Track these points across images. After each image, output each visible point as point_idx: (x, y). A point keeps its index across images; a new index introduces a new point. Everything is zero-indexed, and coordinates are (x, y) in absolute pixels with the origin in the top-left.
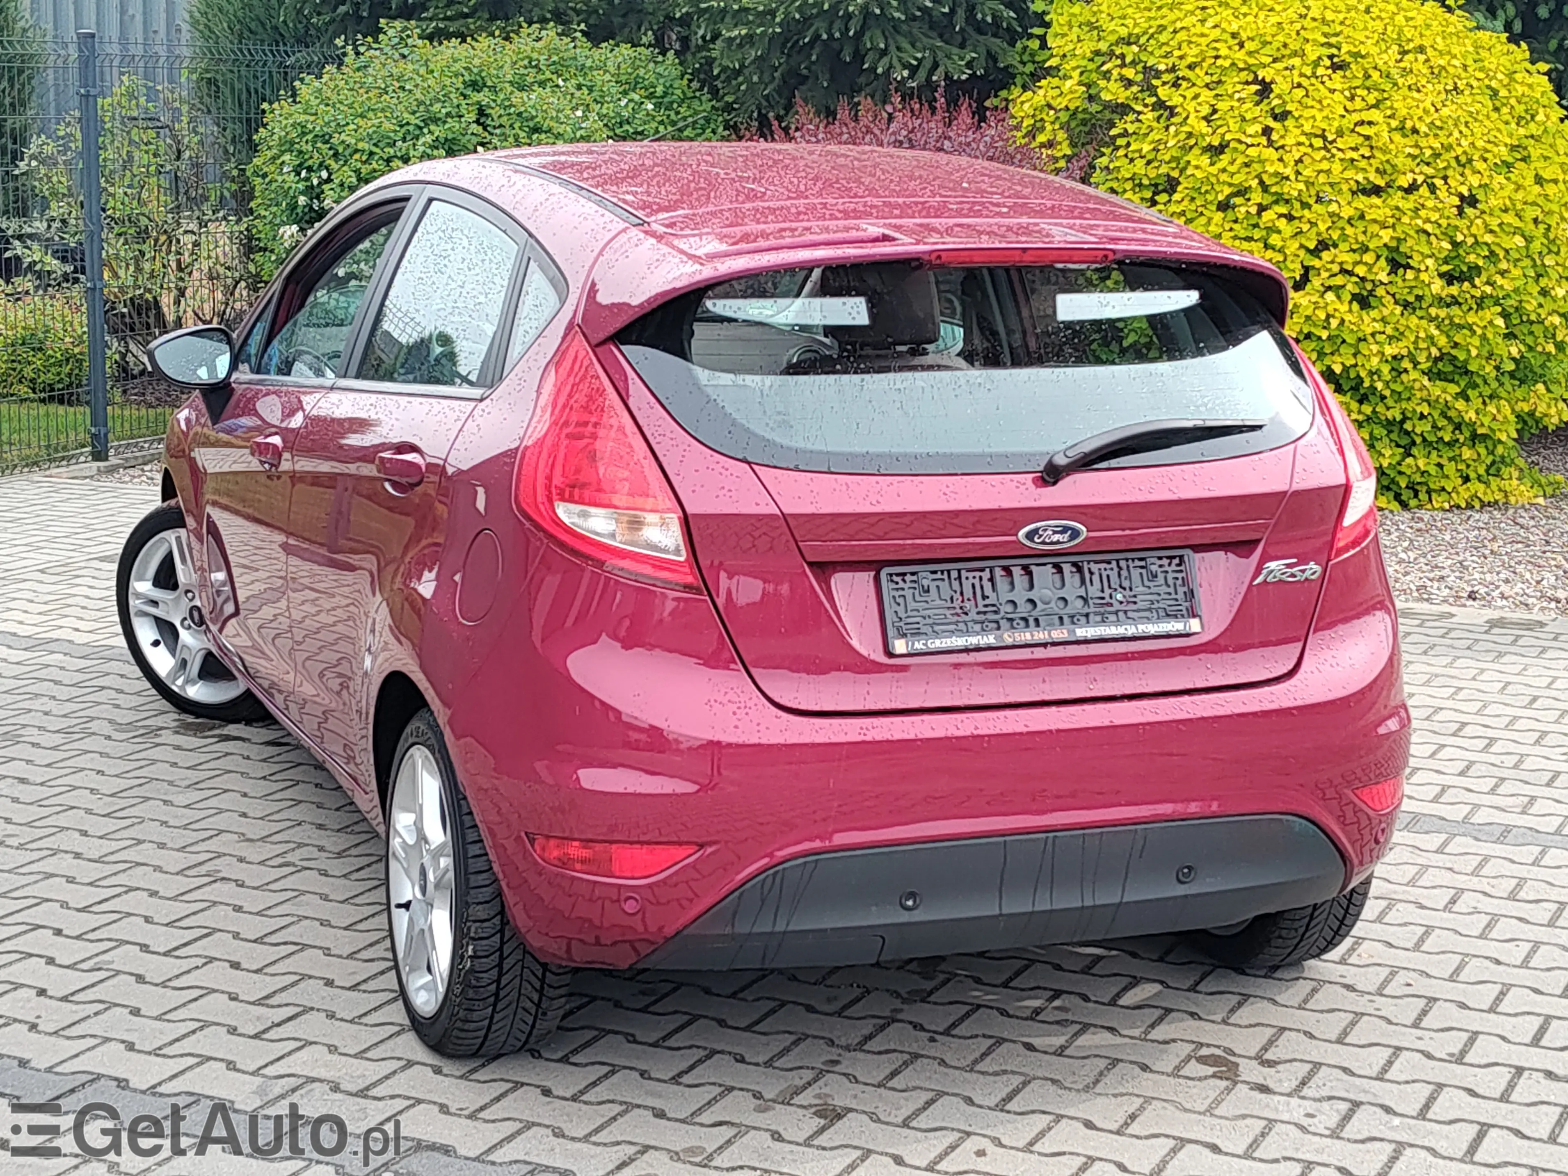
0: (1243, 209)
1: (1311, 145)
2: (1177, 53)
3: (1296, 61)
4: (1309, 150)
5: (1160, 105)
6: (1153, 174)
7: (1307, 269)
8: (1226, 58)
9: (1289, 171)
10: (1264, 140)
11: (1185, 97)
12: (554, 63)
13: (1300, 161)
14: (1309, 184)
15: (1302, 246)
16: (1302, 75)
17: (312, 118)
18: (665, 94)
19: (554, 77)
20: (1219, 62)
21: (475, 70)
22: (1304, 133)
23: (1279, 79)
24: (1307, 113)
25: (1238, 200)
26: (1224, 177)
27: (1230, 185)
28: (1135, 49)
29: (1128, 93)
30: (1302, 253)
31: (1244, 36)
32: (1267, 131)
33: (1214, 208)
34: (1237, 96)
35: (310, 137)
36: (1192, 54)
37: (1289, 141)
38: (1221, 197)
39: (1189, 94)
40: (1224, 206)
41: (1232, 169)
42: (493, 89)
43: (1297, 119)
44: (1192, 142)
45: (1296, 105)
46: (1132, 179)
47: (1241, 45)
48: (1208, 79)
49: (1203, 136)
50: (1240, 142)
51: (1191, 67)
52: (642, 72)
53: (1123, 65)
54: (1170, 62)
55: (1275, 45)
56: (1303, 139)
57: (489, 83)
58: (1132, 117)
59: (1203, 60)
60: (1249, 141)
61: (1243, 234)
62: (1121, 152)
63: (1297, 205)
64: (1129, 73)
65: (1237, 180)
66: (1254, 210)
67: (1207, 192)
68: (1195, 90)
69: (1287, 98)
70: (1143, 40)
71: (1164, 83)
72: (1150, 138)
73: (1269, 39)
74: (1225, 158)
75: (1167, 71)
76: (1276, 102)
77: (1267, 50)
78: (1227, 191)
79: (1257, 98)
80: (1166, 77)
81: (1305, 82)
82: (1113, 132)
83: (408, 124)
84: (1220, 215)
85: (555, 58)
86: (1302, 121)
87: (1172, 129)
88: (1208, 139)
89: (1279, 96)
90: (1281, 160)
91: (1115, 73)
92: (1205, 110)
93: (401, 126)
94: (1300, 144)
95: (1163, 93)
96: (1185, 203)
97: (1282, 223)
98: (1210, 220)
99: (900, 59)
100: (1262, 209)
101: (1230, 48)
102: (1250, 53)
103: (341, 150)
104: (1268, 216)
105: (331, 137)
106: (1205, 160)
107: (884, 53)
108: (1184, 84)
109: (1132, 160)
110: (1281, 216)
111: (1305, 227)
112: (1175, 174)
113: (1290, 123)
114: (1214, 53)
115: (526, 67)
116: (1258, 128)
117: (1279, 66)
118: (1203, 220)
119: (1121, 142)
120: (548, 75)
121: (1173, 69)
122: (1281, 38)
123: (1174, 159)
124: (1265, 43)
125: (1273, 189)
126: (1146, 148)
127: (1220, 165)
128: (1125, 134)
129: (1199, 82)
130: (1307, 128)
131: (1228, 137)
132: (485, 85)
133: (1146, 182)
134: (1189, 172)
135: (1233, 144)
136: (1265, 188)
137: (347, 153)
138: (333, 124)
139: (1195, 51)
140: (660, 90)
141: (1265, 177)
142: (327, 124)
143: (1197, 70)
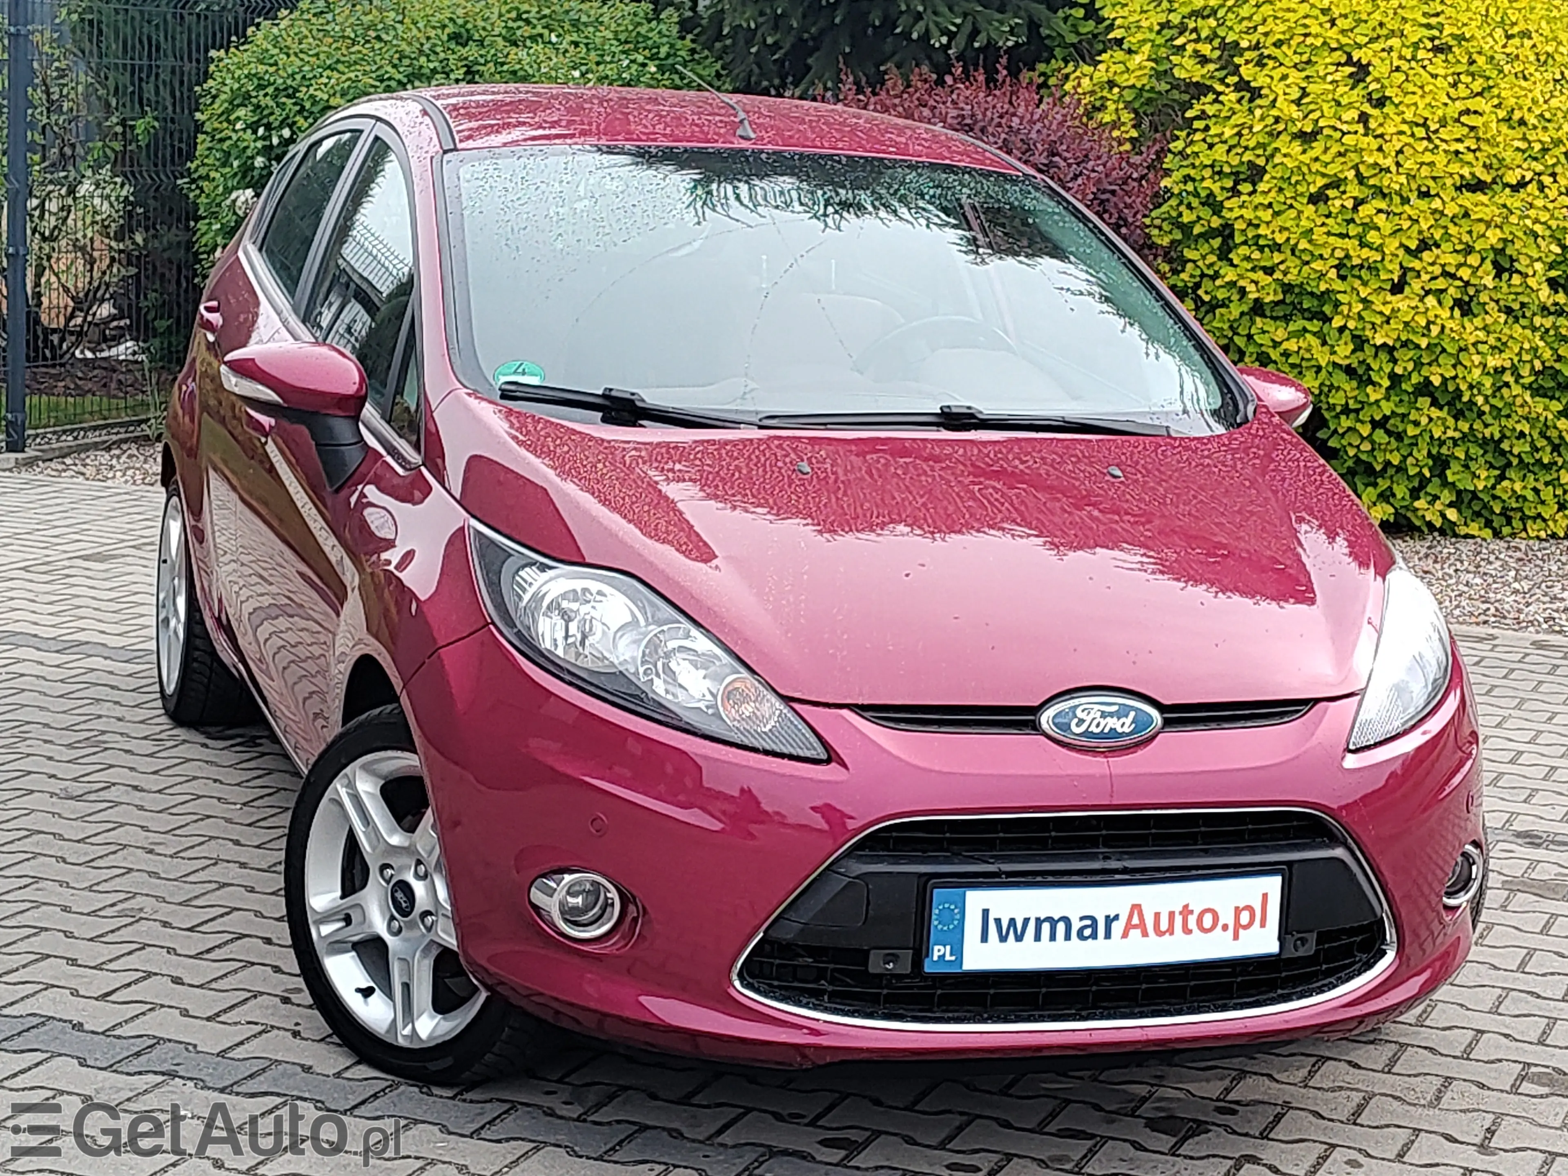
0: (1338, 203)
1: (1413, 135)
2: (1261, 29)
3: (1395, 42)
4: (1411, 140)
5: (1243, 86)
6: (1235, 161)
7: (1405, 270)
8: (1316, 36)
9: (1389, 162)
10: (1360, 128)
11: (1272, 78)
12: (545, 16)
13: (1400, 152)
14: (1411, 177)
15: (1402, 245)
16: (1401, 57)
17: (272, 69)
18: (668, 55)
19: (546, 32)
20: (1309, 41)
21: (460, 22)
22: (1404, 122)
23: (1376, 61)
24: (1408, 100)
25: (1331, 193)
26: (1316, 166)
27: (1324, 175)
28: (1212, 22)
29: (1205, 71)
30: (1401, 252)
31: (1336, 12)
32: (1364, 118)
33: (1305, 201)
34: (1329, 78)
35: (270, 90)
36: (1279, 30)
37: (1390, 129)
38: (1313, 189)
39: (1277, 74)
40: (1317, 198)
41: (1327, 158)
42: (481, 43)
43: (1397, 106)
44: (1281, 127)
45: (1396, 90)
46: (1212, 166)
47: (1333, 22)
48: (1297, 59)
49: (1293, 121)
50: (1335, 129)
51: (1278, 44)
52: (643, 30)
53: (1197, 40)
54: (1254, 38)
55: (1371, 24)
56: (1405, 128)
57: (476, 37)
58: (1211, 97)
59: (1291, 38)
60: (1345, 128)
61: (1337, 230)
62: (1198, 136)
63: (1397, 199)
64: (1205, 49)
65: (1331, 170)
66: (1349, 204)
67: (1297, 182)
68: (1282, 69)
69: (1386, 82)
70: (1221, 13)
71: (1247, 62)
72: (1232, 121)
73: (1364, 17)
74: (1318, 147)
75: (1249, 49)
76: (1373, 86)
77: (1362, 29)
78: (1321, 182)
79: (1351, 81)
80: (1248, 55)
81: (1405, 66)
82: (1189, 114)
83: (390, 79)
84: (1311, 207)
85: (546, 12)
86: (1402, 108)
87: (1258, 112)
88: (1299, 125)
89: (1377, 80)
90: (1380, 149)
91: (1190, 48)
92: (1295, 94)
93: (382, 81)
94: (1401, 133)
95: (1247, 72)
96: (1273, 194)
97: (1380, 220)
98: (1300, 212)
99: (937, 24)
100: (1359, 203)
101: (1321, 25)
102: (1343, 32)
103: (308, 105)
104: (1365, 211)
105: (296, 90)
106: (1296, 147)
107: (919, 17)
108: (1271, 63)
109: (1211, 146)
110: (1380, 211)
111: (1406, 224)
112: (1261, 162)
113: (1389, 109)
114: (1304, 31)
115: (514, 21)
116: (1355, 114)
117: (1377, 46)
118: (1292, 213)
119: (1197, 124)
120: (539, 29)
121: (1257, 47)
122: (1377, 16)
123: (1259, 145)
124: (1359, 21)
125: (1372, 182)
126: (1228, 132)
127: (1312, 154)
128: (1203, 115)
129: (1287, 62)
130: (1409, 116)
131: (1321, 123)
132: (470, 38)
133: (1226, 169)
134: (1278, 159)
135: (1326, 132)
136: (1361, 179)
137: (315, 109)
138: (298, 77)
139: (1282, 27)
140: (664, 50)
141: (1362, 168)
142: (292, 76)
143: (1284, 48)
